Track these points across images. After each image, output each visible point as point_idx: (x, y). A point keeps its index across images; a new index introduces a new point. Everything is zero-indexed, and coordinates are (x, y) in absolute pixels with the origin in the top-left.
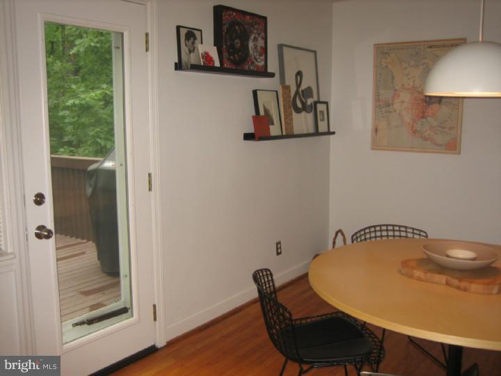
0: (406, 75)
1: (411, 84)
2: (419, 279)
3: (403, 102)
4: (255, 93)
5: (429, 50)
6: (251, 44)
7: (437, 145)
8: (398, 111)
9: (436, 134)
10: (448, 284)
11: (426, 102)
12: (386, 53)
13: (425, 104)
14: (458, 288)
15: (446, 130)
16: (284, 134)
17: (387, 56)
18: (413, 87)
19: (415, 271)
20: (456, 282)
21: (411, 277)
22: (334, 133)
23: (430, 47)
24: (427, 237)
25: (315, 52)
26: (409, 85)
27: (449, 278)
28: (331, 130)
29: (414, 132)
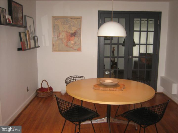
0: (64, 27)
1: (65, 30)
2: (102, 90)
3: (62, 36)
4: (20, 33)
5: (70, 19)
6: (19, 15)
7: (75, 49)
8: (61, 39)
9: (74, 46)
10: (110, 90)
11: (70, 36)
12: (56, 20)
13: (70, 37)
14: (113, 91)
15: (77, 45)
16: (29, 48)
17: (57, 20)
18: (66, 31)
19: (100, 88)
20: (112, 89)
21: (99, 90)
22: (39, 47)
23: (71, 18)
24: (85, 78)
25: (33, 18)
26: (64, 30)
27: (110, 88)
28: (39, 46)
29: (67, 46)
